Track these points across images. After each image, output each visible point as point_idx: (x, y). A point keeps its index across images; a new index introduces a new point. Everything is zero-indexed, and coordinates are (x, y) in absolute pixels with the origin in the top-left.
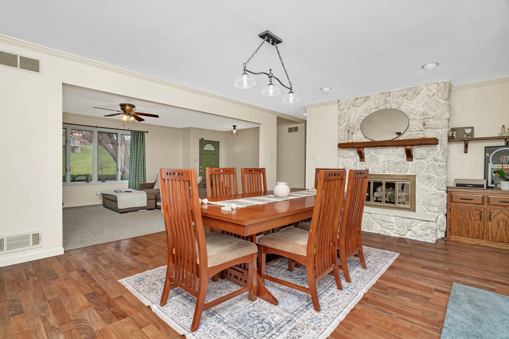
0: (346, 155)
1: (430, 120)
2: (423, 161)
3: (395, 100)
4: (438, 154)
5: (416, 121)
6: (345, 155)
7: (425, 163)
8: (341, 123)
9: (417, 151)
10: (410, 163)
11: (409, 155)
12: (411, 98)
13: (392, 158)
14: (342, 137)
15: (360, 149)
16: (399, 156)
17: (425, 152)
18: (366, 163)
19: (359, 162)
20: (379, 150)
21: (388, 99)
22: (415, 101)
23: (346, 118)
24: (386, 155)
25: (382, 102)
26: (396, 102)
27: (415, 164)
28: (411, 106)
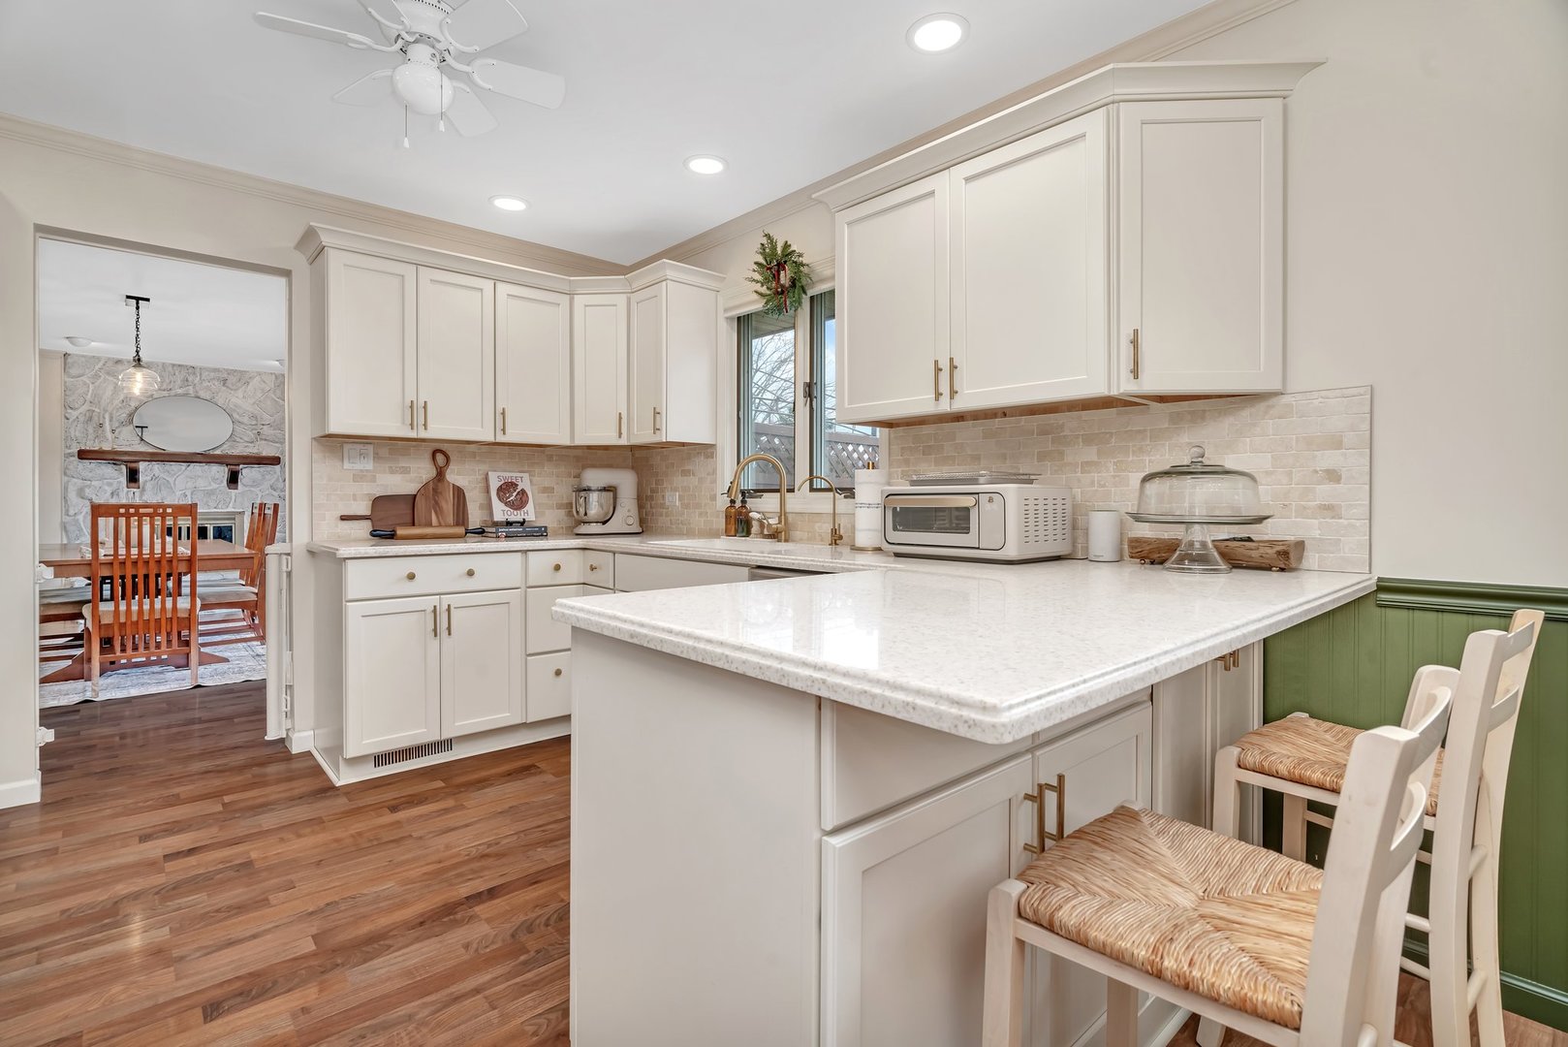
0: (90, 475)
1: (265, 427)
2: (256, 490)
3: (206, 384)
4: (278, 480)
5: (242, 426)
6: (87, 474)
7: (258, 492)
8: (76, 406)
9: (247, 474)
10: (233, 492)
11: (233, 479)
12: (234, 387)
13: (201, 483)
14: (77, 434)
15: (133, 465)
16: (214, 480)
17: (259, 476)
18: (144, 490)
19: (126, 489)
20: (174, 467)
21: (190, 379)
22: (240, 393)
23: (90, 394)
24: (187, 477)
25: (179, 382)
26: (208, 388)
27: (243, 493)
28: (234, 400)
